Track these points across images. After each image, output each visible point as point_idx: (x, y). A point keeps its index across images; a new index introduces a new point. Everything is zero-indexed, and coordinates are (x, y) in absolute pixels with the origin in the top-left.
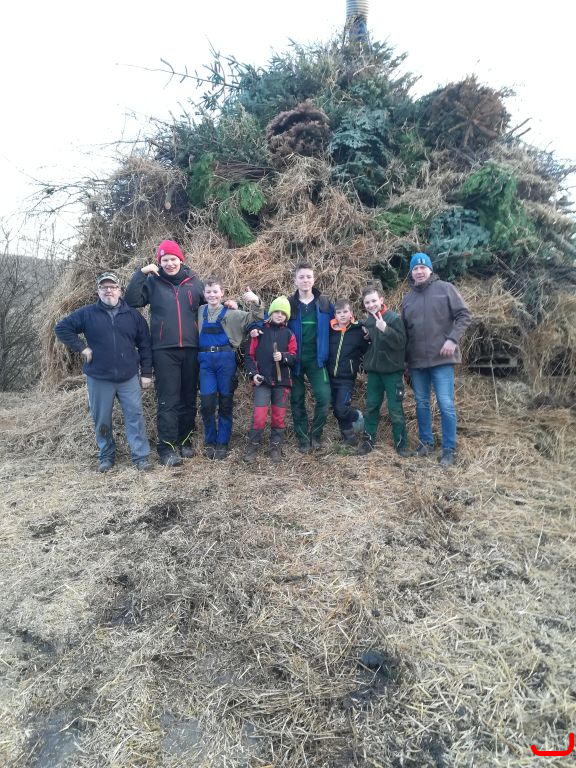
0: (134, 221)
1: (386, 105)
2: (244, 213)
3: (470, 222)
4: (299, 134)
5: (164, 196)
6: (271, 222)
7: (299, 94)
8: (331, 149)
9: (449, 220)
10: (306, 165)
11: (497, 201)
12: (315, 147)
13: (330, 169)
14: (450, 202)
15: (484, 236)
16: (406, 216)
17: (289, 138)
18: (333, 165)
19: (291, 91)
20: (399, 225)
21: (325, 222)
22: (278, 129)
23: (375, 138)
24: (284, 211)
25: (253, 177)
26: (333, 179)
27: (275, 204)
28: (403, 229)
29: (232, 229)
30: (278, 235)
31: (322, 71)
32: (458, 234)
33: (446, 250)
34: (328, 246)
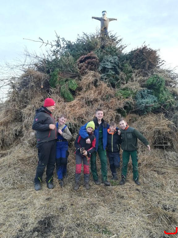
0: (29, 92)
1: (117, 55)
2: (70, 90)
3: (150, 94)
4: (89, 63)
5: (41, 84)
6: (80, 93)
7: (88, 50)
8: (100, 68)
9: (143, 93)
10: (92, 74)
11: (159, 87)
12: (94, 68)
13: (100, 75)
14: (142, 87)
15: (156, 99)
16: (128, 91)
17: (85, 64)
18: (101, 74)
19: (85, 49)
20: (125, 95)
21: (100, 93)
22: (81, 62)
23: (115, 65)
24: (85, 89)
25: (73, 77)
26: (102, 79)
27: (81, 87)
28: (127, 96)
29: (66, 96)
30: (83, 98)
31: (95, 43)
32: (146, 98)
33: (143, 103)
34: (101, 102)
